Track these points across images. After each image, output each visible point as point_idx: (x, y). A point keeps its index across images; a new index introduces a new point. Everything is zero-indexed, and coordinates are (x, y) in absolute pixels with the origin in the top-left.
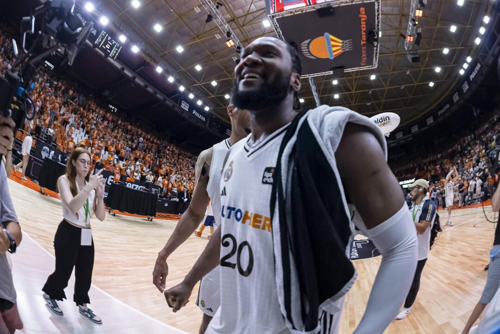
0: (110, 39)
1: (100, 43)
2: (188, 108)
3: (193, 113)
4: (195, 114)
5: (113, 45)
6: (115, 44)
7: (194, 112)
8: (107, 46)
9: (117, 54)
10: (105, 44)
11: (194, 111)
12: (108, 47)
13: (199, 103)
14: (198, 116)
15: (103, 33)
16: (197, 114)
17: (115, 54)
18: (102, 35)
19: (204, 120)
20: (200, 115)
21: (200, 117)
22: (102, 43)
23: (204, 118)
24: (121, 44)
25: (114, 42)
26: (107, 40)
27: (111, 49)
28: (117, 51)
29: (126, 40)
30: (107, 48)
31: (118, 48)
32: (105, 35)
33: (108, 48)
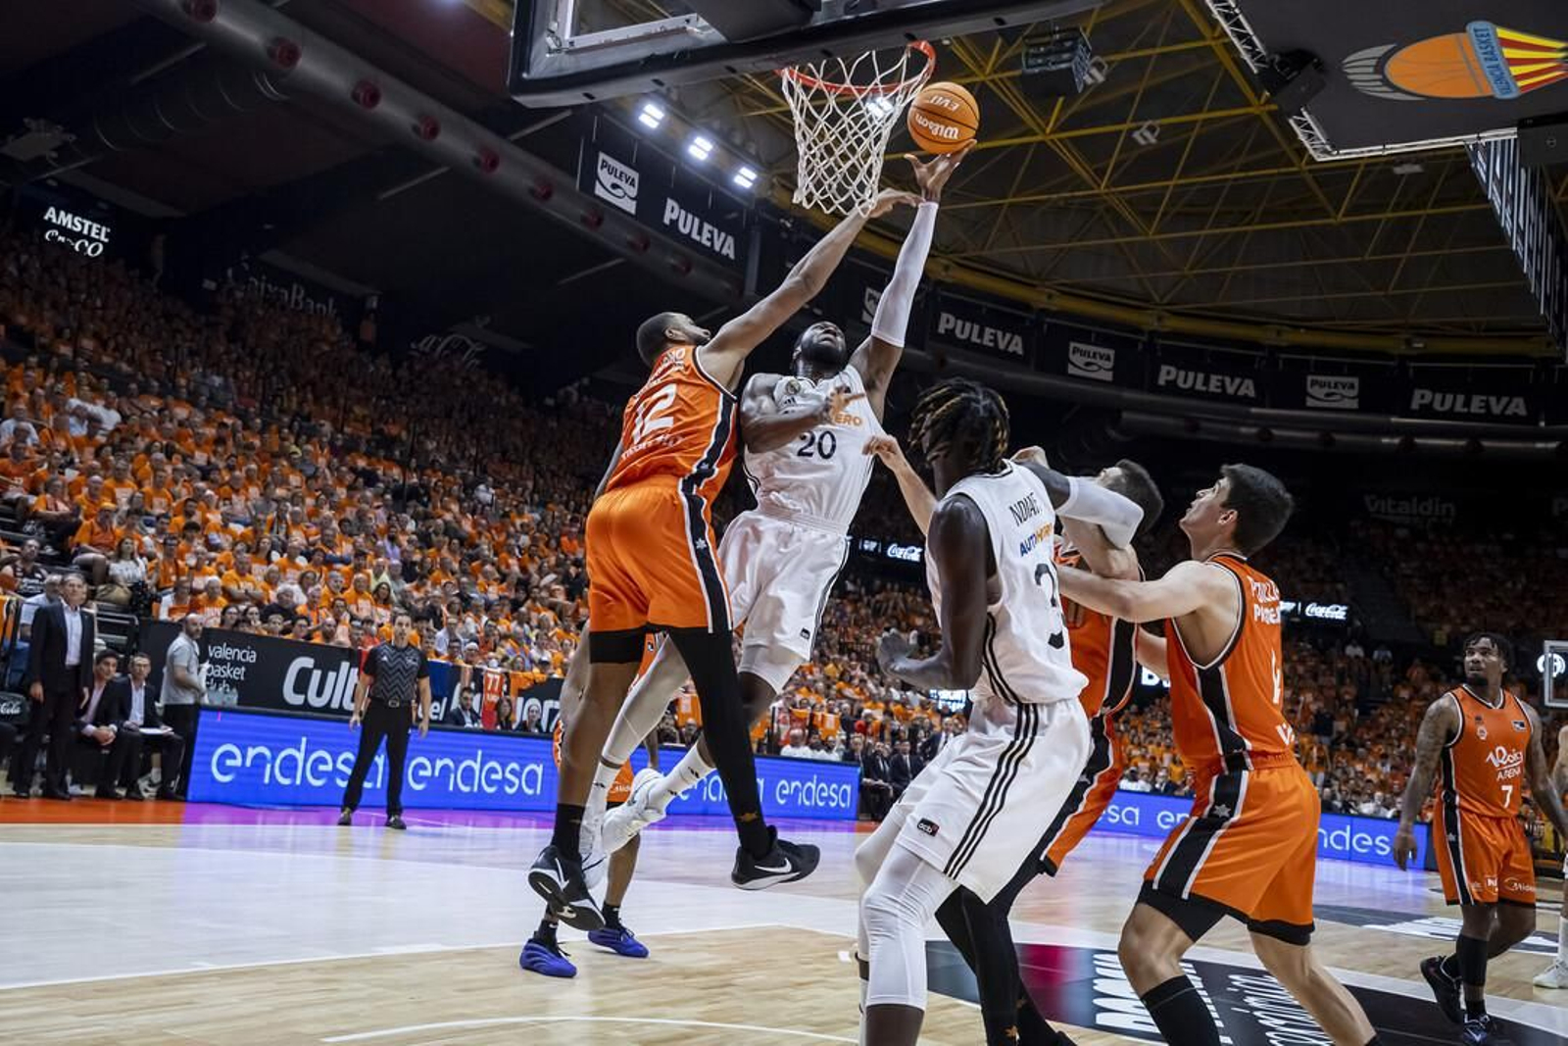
2: (633, 192)
3: (667, 221)
4: (674, 223)
7: (672, 211)
11: (670, 203)
13: (700, 149)
14: (695, 236)
16: (688, 224)
19: (729, 251)
20: (707, 227)
21: (706, 235)
23: (730, 240)
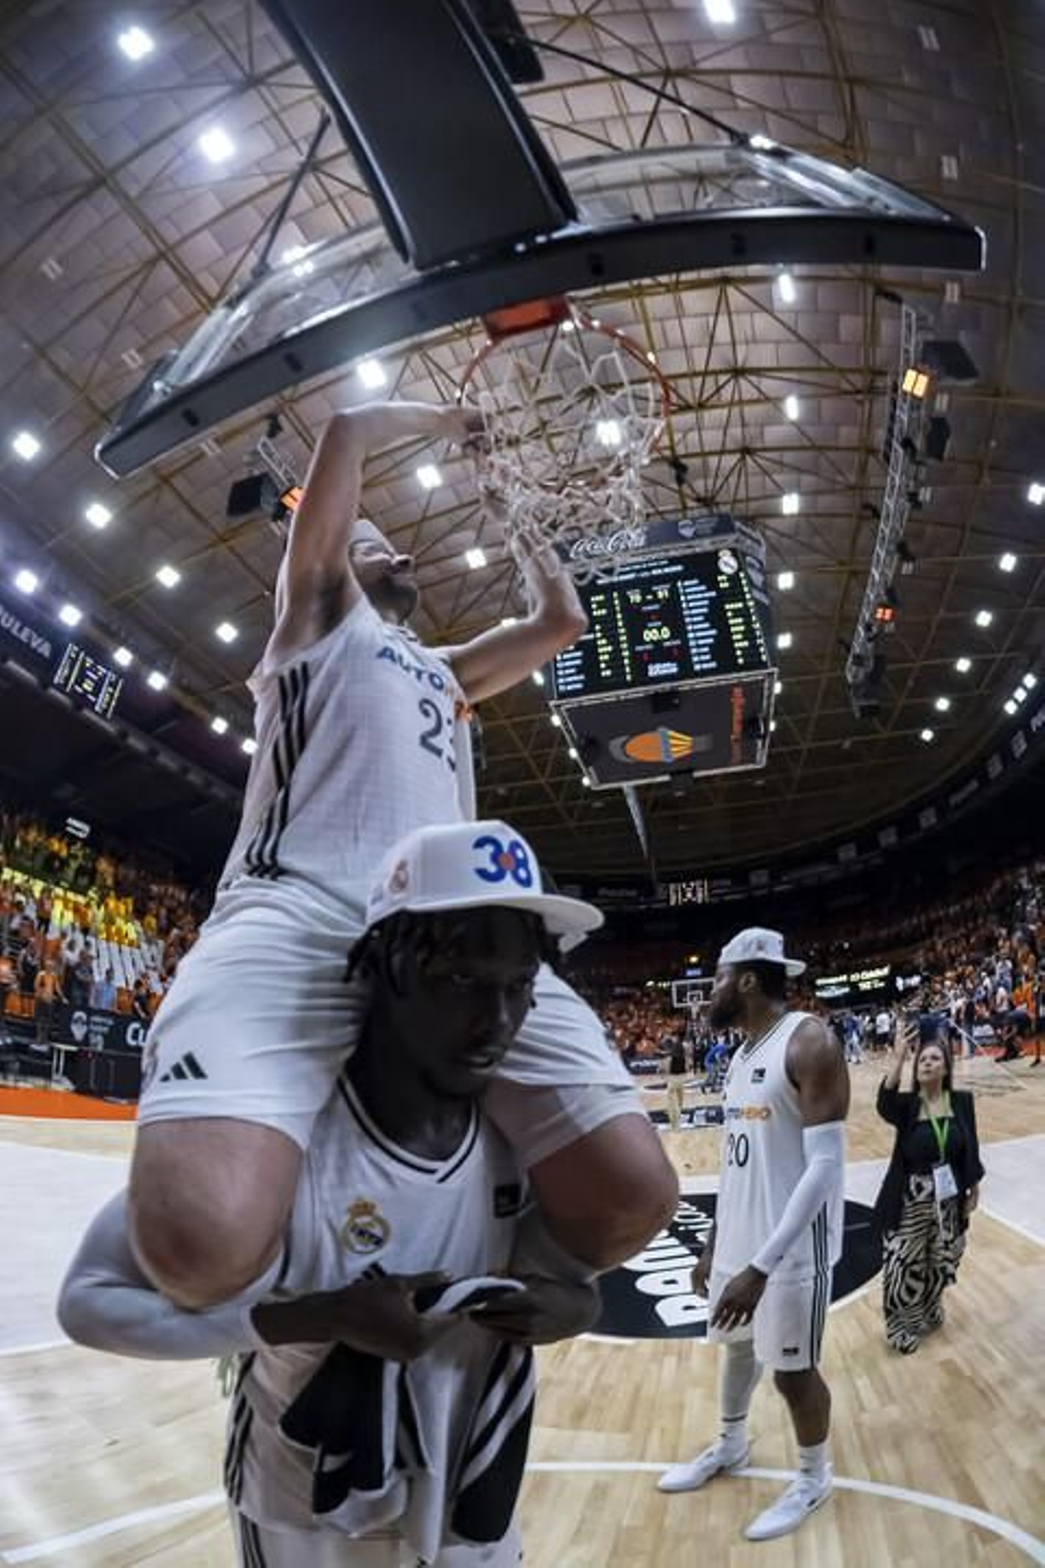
0: (93, 666)
1: (67, 679)
5: (102, 680)
6: (105, 676)
8: (85, 686)
9: (113, 703)
10: (79, 682)
12: (88, 686)
15: (71, 649)
17: (109, 704)
18: (70, 657)
22: (72, 680)
24: (119, 672)
25: (102, 670)
26: (83, 669)
27: (97, 691)
28: (112, 695)
29: (133, 661)
30: (86, 691)
31: (113, 685)
32: (78, 654)
33: (90, 689)
